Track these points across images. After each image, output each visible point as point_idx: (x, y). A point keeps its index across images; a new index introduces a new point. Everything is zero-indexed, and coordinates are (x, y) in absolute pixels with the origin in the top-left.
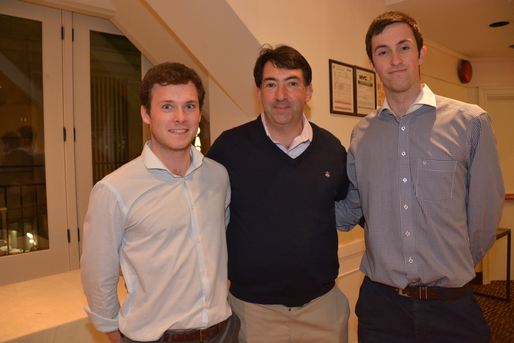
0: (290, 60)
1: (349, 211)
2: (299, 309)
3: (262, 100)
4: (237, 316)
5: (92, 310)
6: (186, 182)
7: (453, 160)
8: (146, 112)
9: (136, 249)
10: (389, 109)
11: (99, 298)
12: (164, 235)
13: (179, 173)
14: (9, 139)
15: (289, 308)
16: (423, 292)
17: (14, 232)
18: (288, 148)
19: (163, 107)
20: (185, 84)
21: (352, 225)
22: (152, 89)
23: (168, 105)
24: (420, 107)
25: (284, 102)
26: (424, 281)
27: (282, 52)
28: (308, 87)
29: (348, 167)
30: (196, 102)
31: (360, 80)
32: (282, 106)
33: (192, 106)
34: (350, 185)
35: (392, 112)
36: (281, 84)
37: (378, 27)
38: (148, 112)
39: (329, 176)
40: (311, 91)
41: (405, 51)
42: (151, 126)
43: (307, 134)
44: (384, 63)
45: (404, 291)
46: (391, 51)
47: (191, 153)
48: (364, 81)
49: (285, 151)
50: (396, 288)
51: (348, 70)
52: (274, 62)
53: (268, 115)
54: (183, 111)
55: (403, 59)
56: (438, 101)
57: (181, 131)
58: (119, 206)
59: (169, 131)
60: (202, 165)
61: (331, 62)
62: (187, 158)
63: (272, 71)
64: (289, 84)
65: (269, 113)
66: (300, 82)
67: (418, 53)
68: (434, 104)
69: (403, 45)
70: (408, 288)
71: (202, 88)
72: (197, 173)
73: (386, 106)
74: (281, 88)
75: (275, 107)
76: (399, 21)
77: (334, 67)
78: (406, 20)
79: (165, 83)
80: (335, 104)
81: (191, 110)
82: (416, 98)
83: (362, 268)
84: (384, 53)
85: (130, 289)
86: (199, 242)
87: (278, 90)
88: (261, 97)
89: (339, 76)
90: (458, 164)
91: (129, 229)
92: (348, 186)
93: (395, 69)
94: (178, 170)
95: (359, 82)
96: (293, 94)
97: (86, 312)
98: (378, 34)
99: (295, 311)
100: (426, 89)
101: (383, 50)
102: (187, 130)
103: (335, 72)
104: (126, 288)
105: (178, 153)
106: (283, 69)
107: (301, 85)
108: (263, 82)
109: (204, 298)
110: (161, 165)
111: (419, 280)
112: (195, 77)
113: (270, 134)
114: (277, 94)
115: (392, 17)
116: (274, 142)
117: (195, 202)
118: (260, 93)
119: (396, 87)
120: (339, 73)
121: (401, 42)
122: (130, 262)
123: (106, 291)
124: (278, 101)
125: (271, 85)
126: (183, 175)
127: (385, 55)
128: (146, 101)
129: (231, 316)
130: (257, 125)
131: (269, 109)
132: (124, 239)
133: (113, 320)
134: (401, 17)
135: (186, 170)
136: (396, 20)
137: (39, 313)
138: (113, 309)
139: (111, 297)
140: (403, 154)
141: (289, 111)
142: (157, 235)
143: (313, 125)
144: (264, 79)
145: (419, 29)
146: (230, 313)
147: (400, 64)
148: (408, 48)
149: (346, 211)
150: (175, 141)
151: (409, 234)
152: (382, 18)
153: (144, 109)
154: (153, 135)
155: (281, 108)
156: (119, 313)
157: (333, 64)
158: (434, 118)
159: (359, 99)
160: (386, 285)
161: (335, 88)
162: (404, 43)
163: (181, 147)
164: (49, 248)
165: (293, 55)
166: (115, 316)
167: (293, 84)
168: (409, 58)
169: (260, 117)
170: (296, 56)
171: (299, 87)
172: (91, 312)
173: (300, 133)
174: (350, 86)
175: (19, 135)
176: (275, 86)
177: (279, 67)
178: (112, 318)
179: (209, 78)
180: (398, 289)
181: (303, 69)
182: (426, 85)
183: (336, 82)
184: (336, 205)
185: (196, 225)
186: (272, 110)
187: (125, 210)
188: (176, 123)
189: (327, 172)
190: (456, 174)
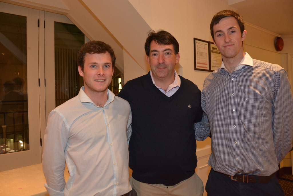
0: (166, 39)
1: (203, 129)
2: (173, 187)
3: (150, 64)
4: (135, 191)
5: (49, 186)
6: (105, 110)
7: (263, 98)
8: (81, 70)
9: (74, 150)
10: (225, 68)
11: (53, 179)
12: (91, 141)
13: (100, 105)
14: (8, 85)
15: (167, 187)
16: (245, 178)
17: (12, 140)
18: (166, 90)
19: (91, 66)
20: (104, 53)
21: (205, 137)
22: (85, 56)
23: (94, 65)
24: (243, 66)
25: (163, 65)
26: (246, 172)
27: (161, 35)
28: (177, 55)
29: (202, 102)
30: (111, 64)
31: (213, 50)
32: (161, 67)
33: (108, 66)
34: (204, 113)
35: (226, 70)
36: (161, 53)
37: (216, 19)
38: (83, 70)
39: (190, 107)
40: (179, 57)
41: (233, 33)
42: (84, 78)
43: (177, 82)
44: (220, 41)
45: (234, 177)
46: (224, 34)
47: (108, 94)
48: (215, 50)
49: (164, 93)
50: (229, 176)
51: (205, 44)
52: (156, 41)
53: (154, 72)
54: (103, 69)
55: (231, 38)
56: (254, 63)
57: (101, 81)
58: (64, 124)
59: (95, 80)
60: (113, 101)
61: (195, 39)
62: (105, 96)
63: (155, 46)
64: (166, 53)
65: (154, 71)
66: (172, 52)
67: (240, 35)
68: (252, 65)
69: (232, 30)
70: (236, 176)
71: (114, 56)
72: (111, 105)
73: (223, 66)
74: (161, 56)
75: (158, 68)
76: (229, 16)
77: (197, 42)
78: (233, 15)
79: (93, 53)
80: (197, 65)
81: (107, 68)
82: (241, 61)
83: (209, 163)
84: (220, 35)
85: (71, 174)
86: (112, 145)
87: (159, 57)
88: (149, 61)
89: (200, 48)
90: (266, 100)
91: (71, 138)
92: (202, 114)
93: (227, 45)
94: (100, 104)
95: (212, 52)
96: (168, 59)
97: (45, 187)
98: (216, 24)
99: (170, 188)
100: (247, 56)
101: (220, 33)
102: (105, 80)
103: (197, 45)
104: (69, 173)
105: (100, 94)
106: (161, 45)
107: (173, 54)
108: (150, 52)
109: (115, 179)
110: (89, 100)
111: (242, 171)
112: (110, 49)
113: (155, 82)
114: (158, 59)
115: (225, 14)
116: (158, 87)
117: (110, 122)
118: (149, 59)
119: (228, 55)
120: (200, 46)
121: (230, 28)
122: (71, 157)
123: (57, 174)
124: (159, 64)
125: (155, 55)
126: (102, 106)
127: (221, 36)
128: (81, 63)
129: (131, 191)
130: (147, 77)
131: (154, 69)
132: (68, 144)
133: (61, 192)
134: (230, 13)
135: (105, 103)
136: (227, 15)
137: (21, 188)
138: (62, 185)
139: (60, 178)
140: (233, 95)
141: (166, 70)
142: (87, 142)
143: (181, 77)
144: (150, 51)
145: (242, 20)
146: (131, 189)
147: (230, 41)
148: (235, 32)
149: (202, 129)
150: (98, 86)
151: (237, 143)
152: (219, 14)
153: (80, 68)
154: (85, 83)
155: (161, 68)
156: (65, 188)
157: (196, 41)
158: (252, 73)
159: (212, 61)
160: (223, 173)
161: (198, 55)
162: (232, 29)
163: (102, 90)
164: (29, 150)
165: (168, 36)
166: (62, 189)
167: (168, 53)
168: (235, 37)
169: (149, 73)
170: (170, 37)
171: (172, 56)
172: (48, 187)
173: (172, 82)
174: (207, 53)
175: (14, 82)
176: (157, 55)
177: (159, 44)
178: (61, 191)
179: (124, 50)
180: (230, 176)
181: (174, 44)
182: (247, 53)
183: (198, 52)
184: (195, 125)
185: (110, 135)
186: (156, 69)
187: (68, 127)
188: (99, 75)
189: (189, 105)
190: (265, 106)
